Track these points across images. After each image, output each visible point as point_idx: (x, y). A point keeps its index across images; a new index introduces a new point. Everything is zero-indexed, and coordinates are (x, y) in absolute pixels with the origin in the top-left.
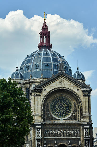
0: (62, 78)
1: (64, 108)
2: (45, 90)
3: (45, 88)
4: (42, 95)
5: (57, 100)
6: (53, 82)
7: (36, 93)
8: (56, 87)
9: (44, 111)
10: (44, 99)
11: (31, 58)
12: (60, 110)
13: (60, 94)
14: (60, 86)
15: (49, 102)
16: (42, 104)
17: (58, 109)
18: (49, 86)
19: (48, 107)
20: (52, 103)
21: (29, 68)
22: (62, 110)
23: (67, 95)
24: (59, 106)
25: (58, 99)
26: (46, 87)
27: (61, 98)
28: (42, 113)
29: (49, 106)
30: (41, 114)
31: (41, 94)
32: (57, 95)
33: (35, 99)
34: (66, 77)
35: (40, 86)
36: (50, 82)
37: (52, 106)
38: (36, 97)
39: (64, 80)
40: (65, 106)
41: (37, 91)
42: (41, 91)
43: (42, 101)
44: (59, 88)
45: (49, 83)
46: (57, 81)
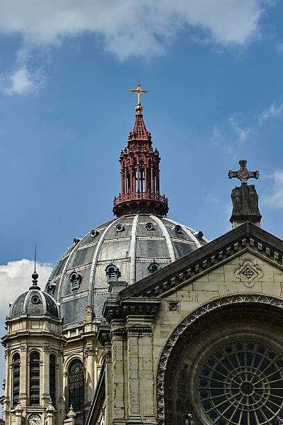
0: (247, 251)
1: (260, 392)
2: (174, 306)
3: (172, 298)
4: (157, 331)
5: (226, 355)
6: (208, 272)
7: (132, 321)
8: (224, 294)
9: (168, 405)
10: (167, 347)
11: (90, 245)
12: (244, 402)
13: (240, 329)
14: (242, 289)
15: (190, 363)
16: (160, 371)
17: (232, 400)
18: (189, 287)
19: (184, 388)
20: (206, 372)
21: (80, 283)
22: (251, 402)
23: (274, 336)
24: (238, 386)
25: (229, 351)
26: (178, 292)
27: (245, 349)
28: (159, 412)
29: (192, 383)
30: (158, 420)
31: (154, 322)
32: (225, 335)
33: (125, 348)
34: (269, 246)
35: (147, 286)
36: (193, 269)
37: (203, 383)
38: (132, 340)
39: (260, 262)
40: (266, 386)
41: (137, 308)
42: (153, 312)
43: (157, 355)
44: (237, 297)
45: (189, 277)
46: (226, 266)
